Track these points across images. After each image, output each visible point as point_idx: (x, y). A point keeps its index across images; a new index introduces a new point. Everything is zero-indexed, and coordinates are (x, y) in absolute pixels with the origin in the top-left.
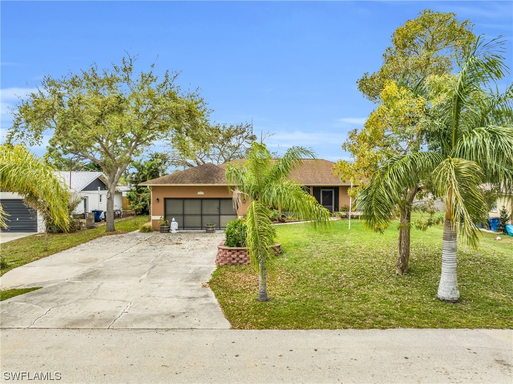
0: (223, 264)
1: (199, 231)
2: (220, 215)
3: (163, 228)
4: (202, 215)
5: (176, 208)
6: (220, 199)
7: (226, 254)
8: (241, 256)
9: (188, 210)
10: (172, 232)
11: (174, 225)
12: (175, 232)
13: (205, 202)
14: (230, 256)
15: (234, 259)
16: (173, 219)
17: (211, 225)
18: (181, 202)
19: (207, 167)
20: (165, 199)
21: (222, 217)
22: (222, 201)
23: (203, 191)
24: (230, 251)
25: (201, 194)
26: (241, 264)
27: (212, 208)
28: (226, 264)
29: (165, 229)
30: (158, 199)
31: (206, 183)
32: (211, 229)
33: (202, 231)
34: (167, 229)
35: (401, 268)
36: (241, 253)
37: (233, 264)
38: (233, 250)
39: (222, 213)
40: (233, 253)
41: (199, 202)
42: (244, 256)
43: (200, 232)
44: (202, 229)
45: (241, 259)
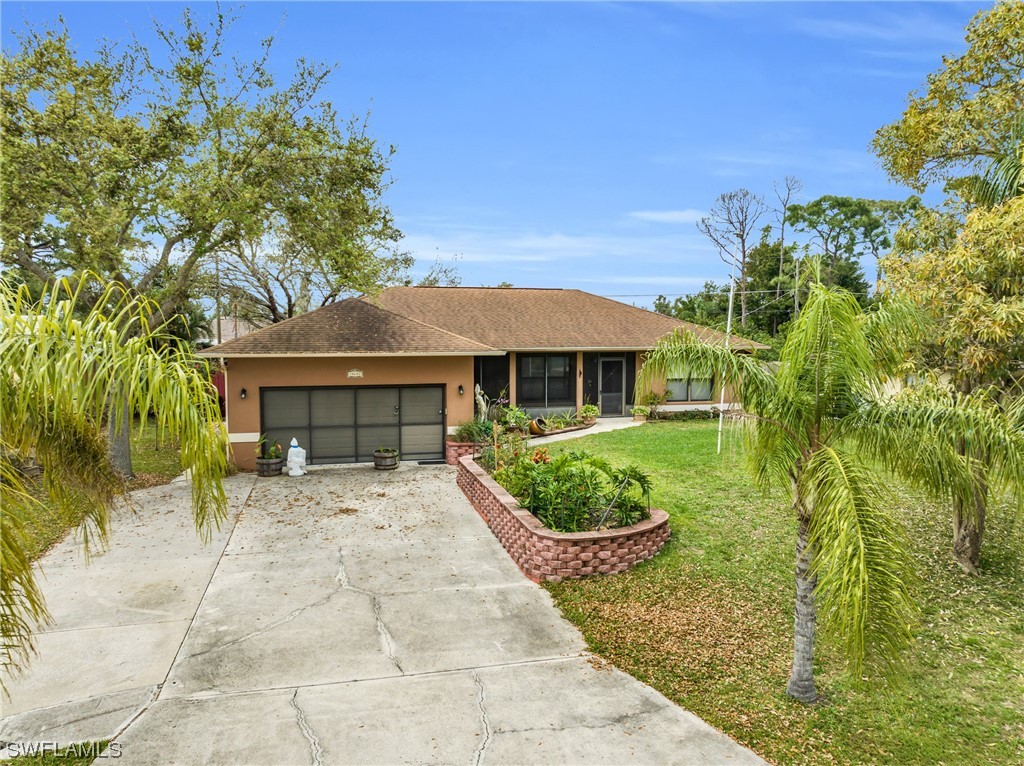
0: (559, 578)
1: (352, 465)
2: (400, 425)
3: (268, 465)
4: (356, 426)
5: (290, 411)
6: (400, 388)
7: (565, 552)
8: (602, 555)
9: (321, 416)
10: (291, 473)
11: (296, 456)
12: (301, 472)
13: (364, 396)
14: (577, 557)
15: (585, 564)
16: (294, 442)
17: (387, 451)
18: (303, 396)
19: (353, 308)
20: (263, 390)
21: (405, 429)
22: (406, 394)
23: (359, 369)
24: (575, 543)
25: (355, 375)
26: (602, 574)
27: (379, 410)
28: (568, 579)
29: (274, 467)
30: (244, 391)
31: (373, 350)
32: (389, 462)
33: (359, 465)
34: (278, 466)
35: (970, 559)
36: (602, 548)
37: (584, 577)
38: (583, 541)
39: (405, 419)
40: (584, 550)
41: (348, 396)
42: (609, 553)
43: (353, 469)
44: (357, 462)
45: (603, 562)
